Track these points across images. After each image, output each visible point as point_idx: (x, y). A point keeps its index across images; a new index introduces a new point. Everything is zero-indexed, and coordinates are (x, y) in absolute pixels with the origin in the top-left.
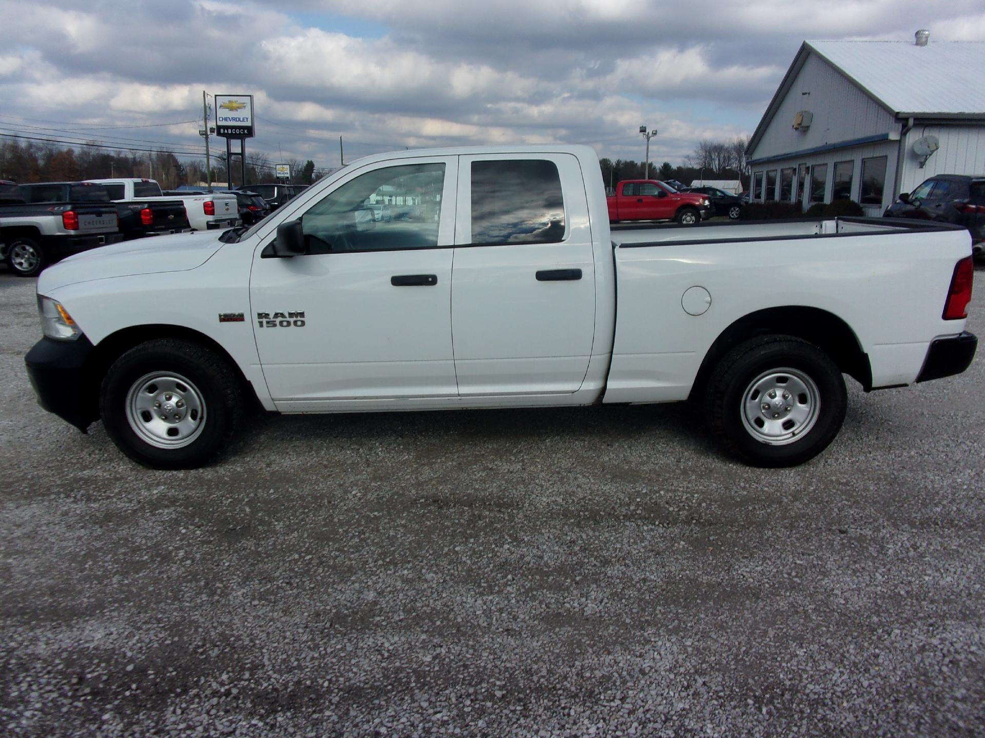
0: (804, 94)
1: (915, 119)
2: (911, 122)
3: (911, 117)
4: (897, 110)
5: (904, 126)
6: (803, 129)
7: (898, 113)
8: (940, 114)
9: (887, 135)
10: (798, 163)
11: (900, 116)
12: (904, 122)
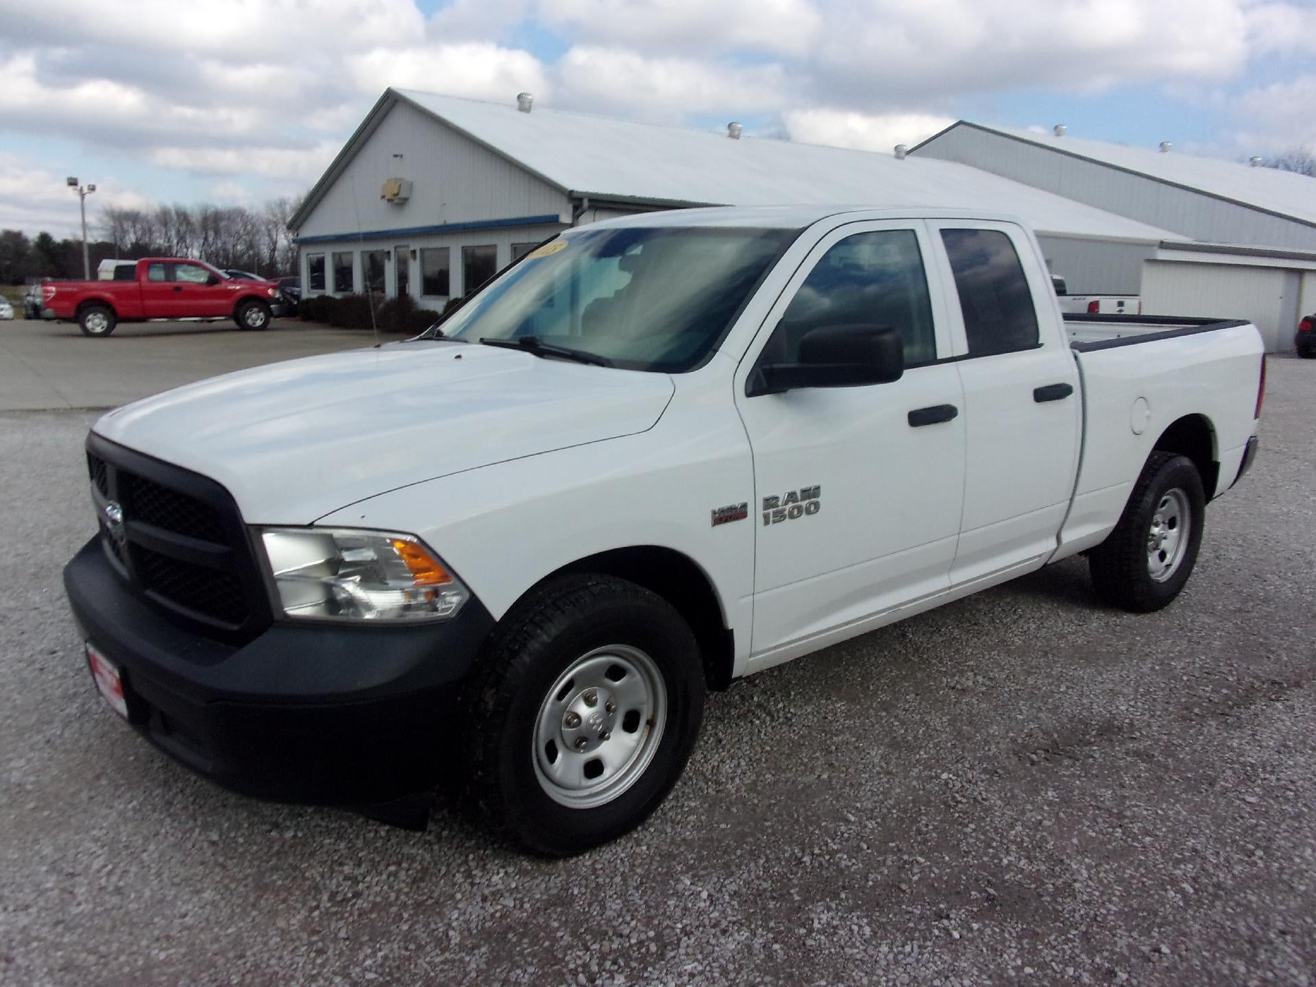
0: (396, 156)
1: (590, 200)
2: (586, 203)
3: (586, 197)
4: (570, 188)
5: (576, 208)
6: (398, 201)
7: (572, 192)
8: (611, 196)
9: (557, 216)
10: (394, 245)
11: (575, 195)
12: (577, 203)
